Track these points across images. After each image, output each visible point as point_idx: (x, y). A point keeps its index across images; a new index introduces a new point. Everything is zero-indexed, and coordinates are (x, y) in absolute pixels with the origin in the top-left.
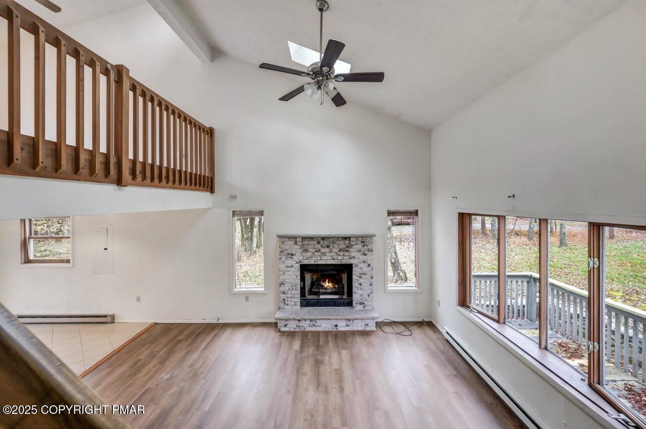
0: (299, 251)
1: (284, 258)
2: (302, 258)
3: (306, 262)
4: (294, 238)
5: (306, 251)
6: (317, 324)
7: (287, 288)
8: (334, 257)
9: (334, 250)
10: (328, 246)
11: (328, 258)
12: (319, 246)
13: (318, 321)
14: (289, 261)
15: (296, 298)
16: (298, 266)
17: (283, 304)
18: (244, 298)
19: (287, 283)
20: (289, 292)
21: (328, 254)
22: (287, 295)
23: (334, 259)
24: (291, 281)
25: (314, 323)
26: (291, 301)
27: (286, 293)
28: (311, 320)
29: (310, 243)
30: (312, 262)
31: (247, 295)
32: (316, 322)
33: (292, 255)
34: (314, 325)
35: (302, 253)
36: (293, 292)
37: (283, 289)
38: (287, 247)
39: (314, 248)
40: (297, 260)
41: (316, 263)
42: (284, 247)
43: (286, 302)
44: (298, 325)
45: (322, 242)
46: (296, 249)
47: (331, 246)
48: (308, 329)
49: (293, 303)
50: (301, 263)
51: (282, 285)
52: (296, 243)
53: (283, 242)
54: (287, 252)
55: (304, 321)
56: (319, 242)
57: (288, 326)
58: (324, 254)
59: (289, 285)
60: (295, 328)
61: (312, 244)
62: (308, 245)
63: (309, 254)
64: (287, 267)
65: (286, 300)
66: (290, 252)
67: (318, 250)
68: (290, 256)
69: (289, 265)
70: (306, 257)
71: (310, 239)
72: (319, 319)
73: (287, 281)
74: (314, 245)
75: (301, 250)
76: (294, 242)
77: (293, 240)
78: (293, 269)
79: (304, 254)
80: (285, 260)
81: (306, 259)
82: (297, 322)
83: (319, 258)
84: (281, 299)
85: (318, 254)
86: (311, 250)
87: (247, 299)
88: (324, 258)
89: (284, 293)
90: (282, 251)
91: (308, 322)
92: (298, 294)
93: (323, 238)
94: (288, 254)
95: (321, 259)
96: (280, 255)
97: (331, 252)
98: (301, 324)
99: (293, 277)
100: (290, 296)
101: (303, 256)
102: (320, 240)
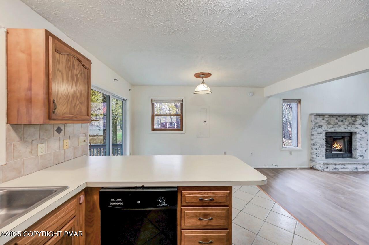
0: (325, 124)
1: (316, 128)
2: (327, 128)
3: (329, 131)
4: (322, 116)
5: (329, 124)
6: (345, 167)
7: (318, 146)
8: (346, 128)
9: (346, 123)
10: (342, 121)
11: (342, 128)
12: (337, 121)
13: (346, 165)
14: (319, 130)
15: (324, 152)
16: (325, 133)
17: (316, 156)
18: (288, 153)
19: (318, 143)
20: (319, 149)
21: (342, 126)
22: (318, 151)
23: (346, 129)
24: (321, 142)
25: (344, 166)
26: (321, 154)
27: (318, 149)
28: (342, 165)
29: (332, 119)
30: (333, 131)
31: (290, 151)
32: (345, 166)
33: (321, 126)
34: (344, 168)
35: (327, 125)
36: (322, 149)
37: (315, 147)
38: (318, 121)
39: (334, 122)
40: (324, 130)
41: (335, 131)
42: (316, 121)
43: (317, 155)
44: (334, 168)
45: (339, 118)
46: (323, 123)
47: (344, 121)
48: (341, 170)
49: (321, 156)
50: (326, 131)
51: (315, 145)
52: (323, 119)
53: (316, 118)
54: (318, 124)
55: (338, 165)
56: (337, 119)
57: (328, 168)
58: (340, 126)
59: (319, 144)
60: (333, 170)
61: (332, 120)
62: (331, 120)
63: (331, 126)
64: (318, 133)
65: (318, 154)
66: (320, 124)
67: (336, 123)
68: (320, 127)
69: (319, 132)
70: (329, 128)
71: (332, 117)
72: (347, 164)
73: (318, 142)
74: (334, 120)
75: (327, 123)
76: (322, 118)
77: (322, 117)
78: (322, 134)
79: (328, 126)
80: (317, 129)
81: (329, 129)
82: (334, 166)
83: (337, 128)
84: (315, 153)
85: (337, 125)
86: (332, 123)
87: (291, 153)
88: (340, 129)
89: (316, 150)
90: (315, 124)
91: (340, 165)
92: (324, 150)
93: (340, 116)
94: (319, 126)
95: (338, 129)
96: (314, 126)
97: (344, 124)
98: (336, 167)
99: (321, 140)
100: (320, 151)
101: (328, 127)
102: (337, 117)
